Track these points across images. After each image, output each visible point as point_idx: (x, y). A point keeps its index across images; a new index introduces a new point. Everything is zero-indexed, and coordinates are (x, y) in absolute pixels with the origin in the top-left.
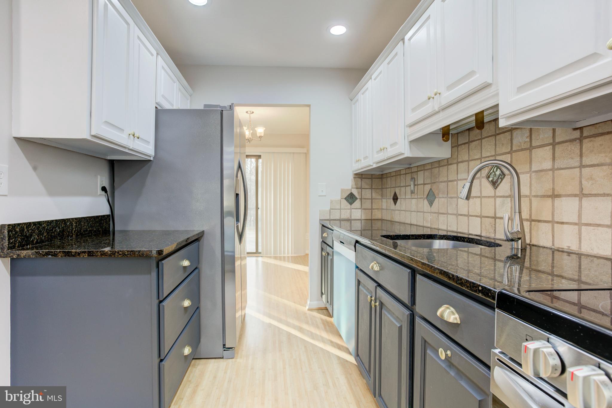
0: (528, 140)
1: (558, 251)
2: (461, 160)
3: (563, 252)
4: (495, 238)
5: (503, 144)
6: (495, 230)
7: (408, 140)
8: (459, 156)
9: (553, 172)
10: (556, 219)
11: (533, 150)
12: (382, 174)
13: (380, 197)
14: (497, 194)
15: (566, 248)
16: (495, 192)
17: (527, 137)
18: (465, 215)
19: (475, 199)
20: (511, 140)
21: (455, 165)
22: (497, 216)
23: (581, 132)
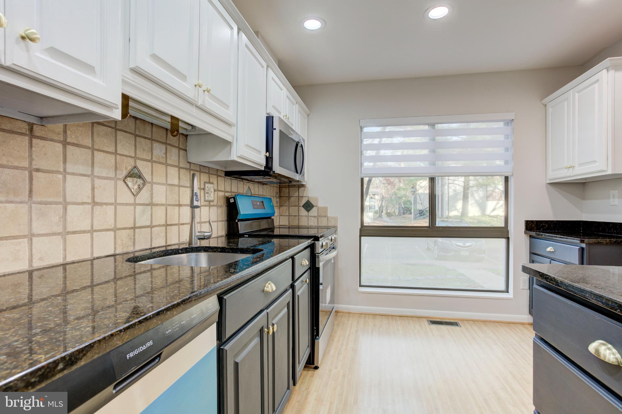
0: (164, 156)
5: (144, 150)
6: (134, 242)
11: (168, 166)
16: (135, 199)
19: (104, 206)
20: (152, 149)
22: (137, 225)
23: (190, 166)
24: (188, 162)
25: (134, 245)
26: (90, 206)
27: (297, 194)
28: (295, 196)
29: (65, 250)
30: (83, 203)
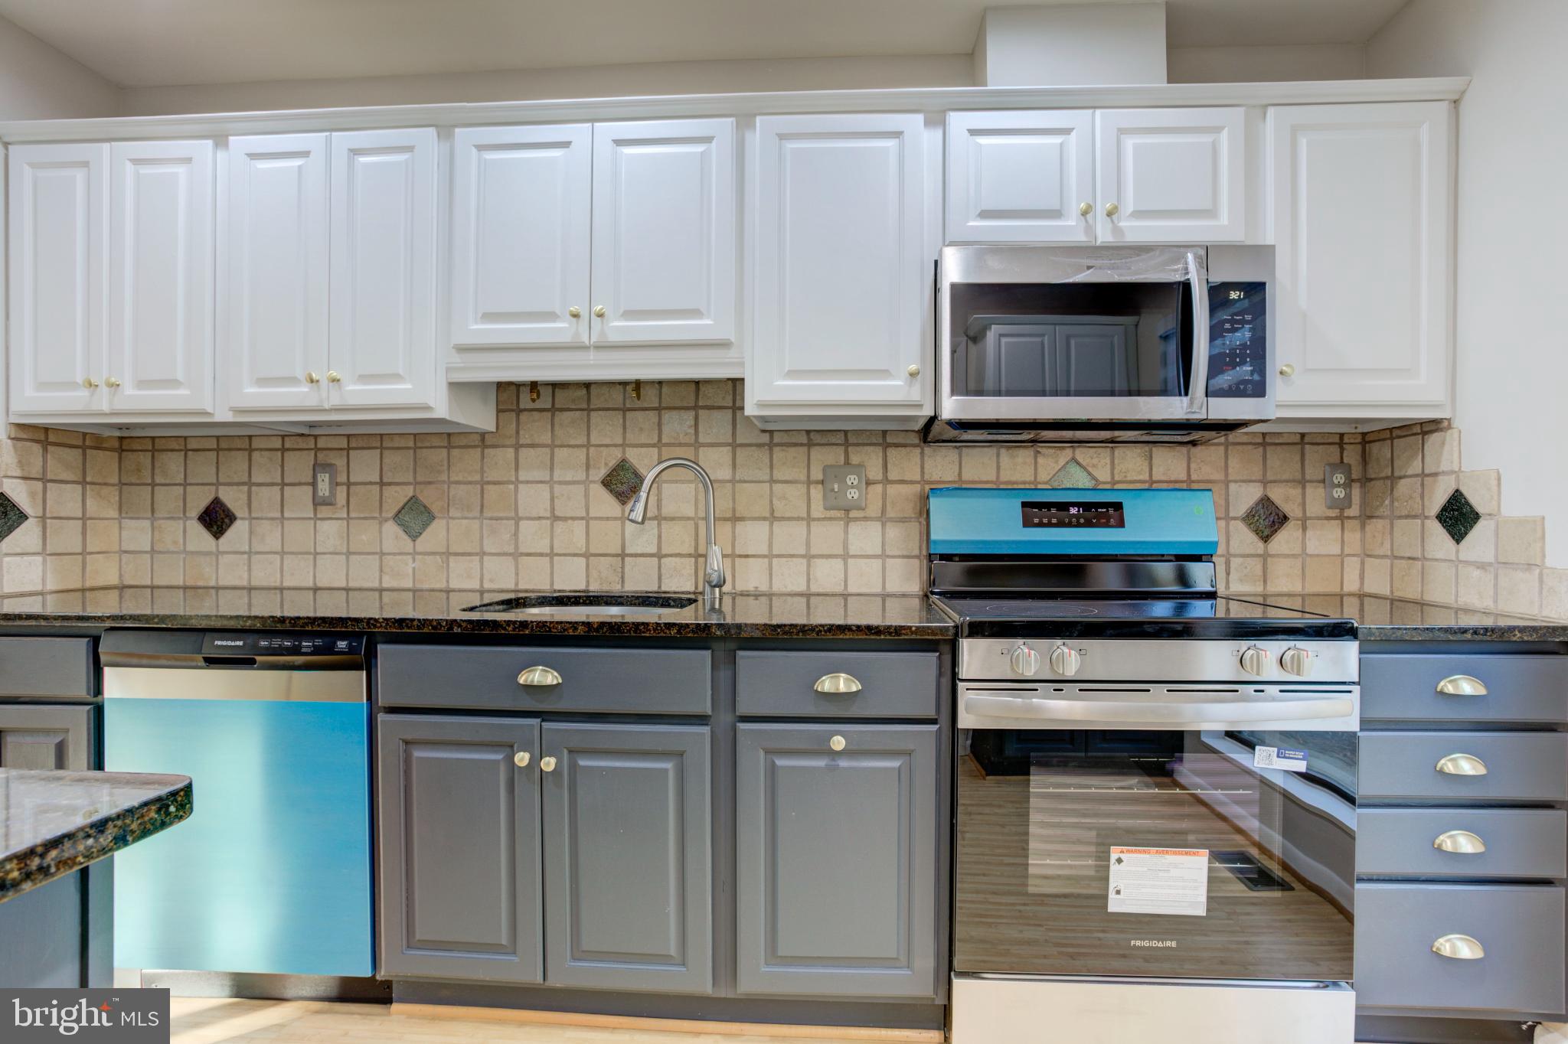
0: (692, 431)
1: (742, 595)
2: (529, 441)
3: (748, 595)
4: (623, 590)
5: (641, 429)
6: (623, 578)
8: (521, 432)
9: (734, 485)
10: (738, 552)
11: (702, 448)
12: (121, 438)
13: (114, 514)
15: (753, 589)
16: (622, 511)
17: (690, 427)
18: (541, 555)
19: (570, 521)
20: (660, 425)
21: (511, 451)
22: (627, 551)
23: (772, 438)
24: (764, 431)
25: (622, 581)
26: (548, 522)
27: (1415, 467)
28: (1410, 472)
29: (517, 574)
30: (540, 518)
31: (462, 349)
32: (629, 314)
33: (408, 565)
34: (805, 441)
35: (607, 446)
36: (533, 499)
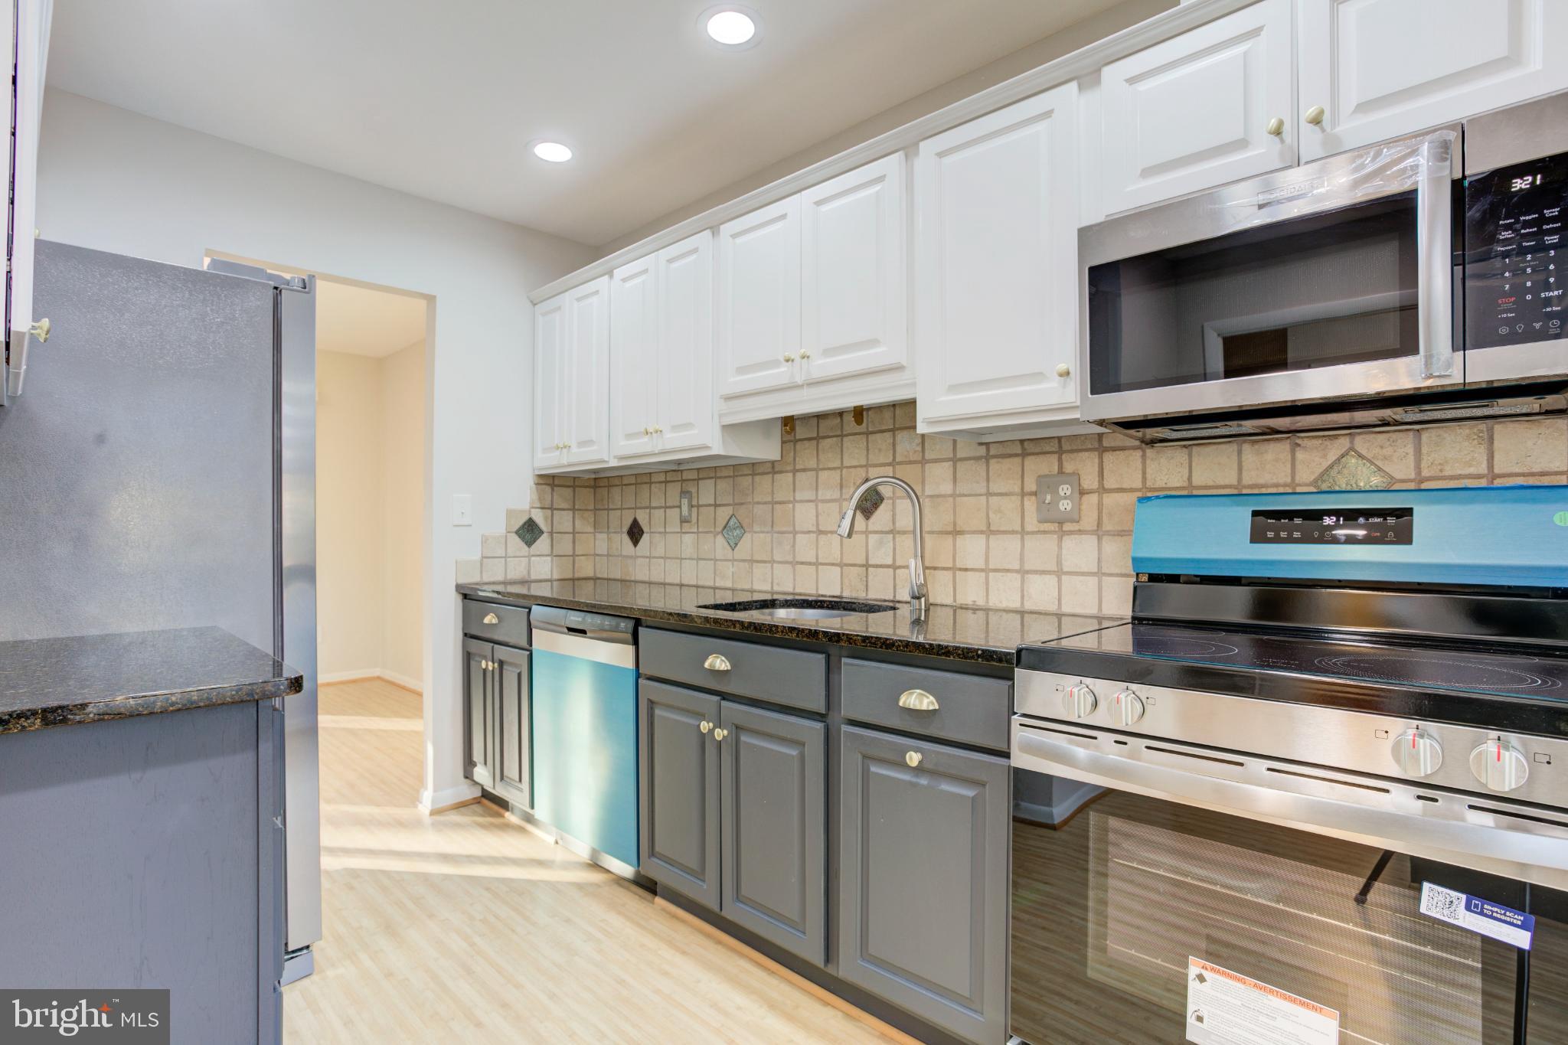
0: (919, 448)
1: (962, 608)
2: (802, 467)
3: (967, 609)
4: (867, 598)
5: (880, 450)
6: (867, 586)
7: (720, 422)
8: (797, 459)
9: (954, 499)
10: (958, 565)
11: (927, 465)
12: (595, 479)
13: (592, 530)
14: (870, 528)
15: (971, 603)
16: (867, 526)
17: (918, 445)
18: (810, 564)
19: (829, 535)
20: (894, 445)
21: (790, 475)
22: (870, 563)
23: (988, 450)
24: (981, 444)
25: (867, 590)
26: (815, 535)
29: (794, 580)
30: (809, 532)
31: (728, 398)
32: (828, 352)
33: (729, 569)
34: (1020, 452)
35: (855, 467)
36: (804, 516)
